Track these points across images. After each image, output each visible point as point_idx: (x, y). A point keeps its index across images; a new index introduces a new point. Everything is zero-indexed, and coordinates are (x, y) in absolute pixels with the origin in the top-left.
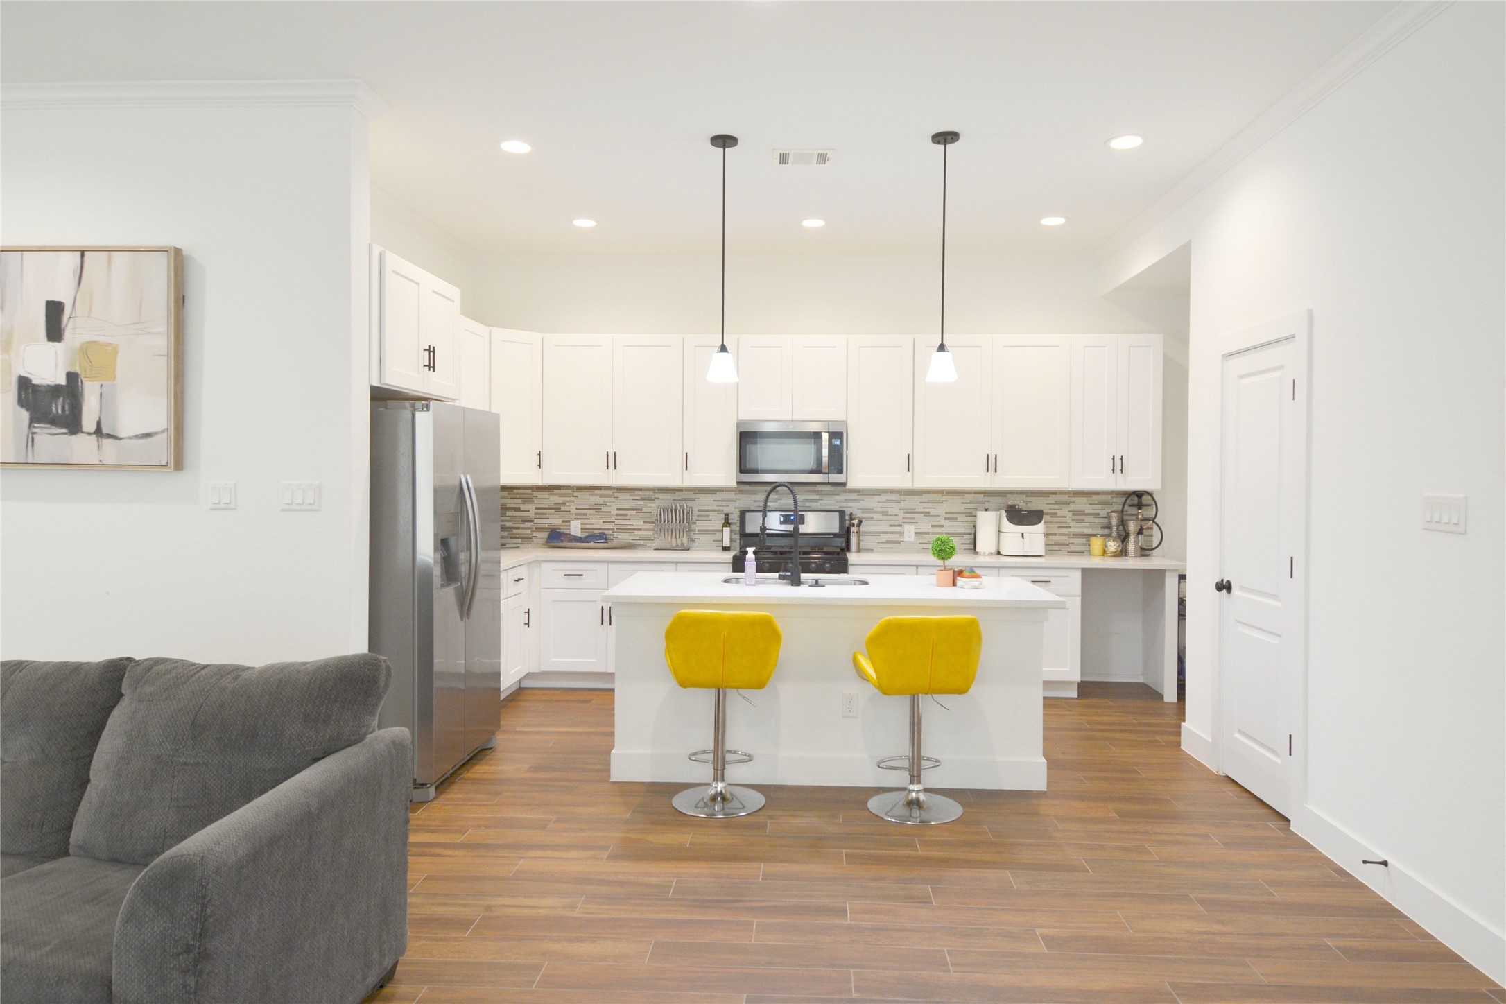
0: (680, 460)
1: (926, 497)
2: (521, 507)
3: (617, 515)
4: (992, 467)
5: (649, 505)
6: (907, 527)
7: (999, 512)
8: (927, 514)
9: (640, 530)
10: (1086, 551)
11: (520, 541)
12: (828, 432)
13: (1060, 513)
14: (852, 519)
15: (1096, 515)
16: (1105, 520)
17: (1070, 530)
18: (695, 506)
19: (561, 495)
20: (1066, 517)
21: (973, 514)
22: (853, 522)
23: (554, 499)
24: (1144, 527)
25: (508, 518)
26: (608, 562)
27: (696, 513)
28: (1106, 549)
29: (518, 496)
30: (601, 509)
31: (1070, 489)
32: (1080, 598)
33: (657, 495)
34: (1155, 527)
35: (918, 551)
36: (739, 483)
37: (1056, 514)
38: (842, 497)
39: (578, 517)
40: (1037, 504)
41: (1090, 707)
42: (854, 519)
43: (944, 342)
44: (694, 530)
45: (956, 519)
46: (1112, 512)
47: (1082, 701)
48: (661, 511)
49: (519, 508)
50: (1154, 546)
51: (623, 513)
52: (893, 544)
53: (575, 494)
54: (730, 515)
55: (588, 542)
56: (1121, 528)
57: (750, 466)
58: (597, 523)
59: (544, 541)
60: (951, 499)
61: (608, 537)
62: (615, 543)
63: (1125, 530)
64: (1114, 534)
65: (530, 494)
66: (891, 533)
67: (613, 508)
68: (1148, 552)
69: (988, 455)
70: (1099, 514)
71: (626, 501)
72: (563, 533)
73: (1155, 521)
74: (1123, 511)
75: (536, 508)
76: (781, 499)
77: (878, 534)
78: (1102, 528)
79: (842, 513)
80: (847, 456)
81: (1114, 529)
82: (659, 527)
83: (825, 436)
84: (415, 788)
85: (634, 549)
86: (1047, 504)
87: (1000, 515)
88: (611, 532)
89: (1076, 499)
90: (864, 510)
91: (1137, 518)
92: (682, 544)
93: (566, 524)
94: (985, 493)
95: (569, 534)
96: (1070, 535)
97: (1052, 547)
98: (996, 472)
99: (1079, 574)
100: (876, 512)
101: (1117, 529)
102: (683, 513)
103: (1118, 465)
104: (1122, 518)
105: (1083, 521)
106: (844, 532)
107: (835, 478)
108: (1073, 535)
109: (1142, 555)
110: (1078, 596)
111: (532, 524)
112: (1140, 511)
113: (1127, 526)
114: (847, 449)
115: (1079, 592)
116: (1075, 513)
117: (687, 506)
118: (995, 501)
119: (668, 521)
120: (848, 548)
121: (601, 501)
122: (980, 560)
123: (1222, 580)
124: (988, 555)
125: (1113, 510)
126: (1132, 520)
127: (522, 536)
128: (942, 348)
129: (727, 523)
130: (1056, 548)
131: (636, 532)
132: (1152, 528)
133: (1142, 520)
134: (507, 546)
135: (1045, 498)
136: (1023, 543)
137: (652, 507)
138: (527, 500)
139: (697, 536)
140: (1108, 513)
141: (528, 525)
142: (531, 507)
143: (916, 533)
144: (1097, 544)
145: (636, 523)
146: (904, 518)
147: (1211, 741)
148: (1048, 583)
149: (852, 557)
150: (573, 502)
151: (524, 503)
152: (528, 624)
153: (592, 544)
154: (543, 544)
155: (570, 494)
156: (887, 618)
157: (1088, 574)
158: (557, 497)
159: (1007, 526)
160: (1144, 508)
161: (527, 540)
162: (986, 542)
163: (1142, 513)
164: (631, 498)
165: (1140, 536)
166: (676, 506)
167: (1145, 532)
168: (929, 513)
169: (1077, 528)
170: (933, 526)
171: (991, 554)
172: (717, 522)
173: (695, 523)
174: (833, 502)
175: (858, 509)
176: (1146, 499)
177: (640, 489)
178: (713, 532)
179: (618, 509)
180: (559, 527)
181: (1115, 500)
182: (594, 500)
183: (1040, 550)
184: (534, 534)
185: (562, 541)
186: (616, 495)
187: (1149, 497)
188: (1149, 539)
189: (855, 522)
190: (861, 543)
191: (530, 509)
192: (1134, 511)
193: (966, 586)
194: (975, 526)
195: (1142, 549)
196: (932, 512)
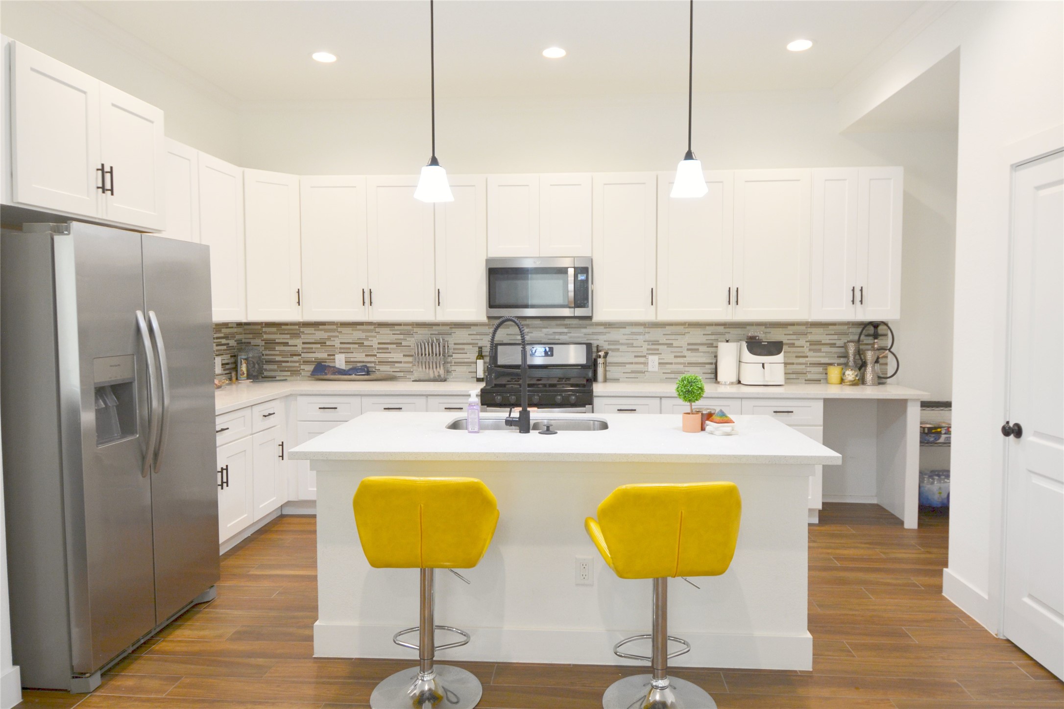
0: (433, 295)
1: (669, 329)
2: (289, 342)
3: (378, 349)
4: (733, 299)
5: (408, 339)
6: (651, 358)
7: (739, 344)
8: (670, 345)
9: (400, 362)
10: (824, 379)
11: (289, 373)
12: (574, 268)
13: (797, 343)
14: (598, 351)
15: (833, 345)
16: (842, 350)
17: (807, 359)
18: (451, 340)
19: (326, 331)
20: (803, 347)
21: (714, 345)
22: (600, 353)
23: (320, 335)
24: (880, 356)
25: (278, 353)
26: (361, 395)
27: (452, 346)
28: (844, 378)
29: (286, 332)
30: (363, 343)
31: (810, 321)
32: (822, 427)
33: (415, 330)
34: (890, 356)
35: (662, 381)
36: (489, 318)
37: (794, 344)
38: (589, 330)
39: (342, 351)
40: (776, 335)
41: (833, 536)
42: (600, 351)
43: (692, 149)
44: (451, 362)
45: (698, 349)
46: (848, 342)
47: (823, 528)
48: (419, 345)
49: (288, 343)
50: (889, 375)
51: (384, 347)
52: (638, 375)
53: (339, 330)
54: (483, 348)
55: (350, 375)
56: (857, 357)
57: (499, 301)
58: (359, 356)
59: (309, 374)
60: (692, 331)
61: (370, 369)
62: (377, 375)
63: (861, 359)
64: (851, 363)
65: (296, 329)
66: (636, 363)
67: (374, 342)
68: (884, 380)
69: (730, 288)
70: (835, 344)
71: (386, 335)
72: (329, 366)
73: (892, 350)
74: (859, 340)
75: (304, 343)
76: (532, 333)
77: (623, 364)
78: (838, 357)
79: (589, 346)
80: (592, 291)
81: (851, 358)
82: (417, 359)
83: (571, 271)
84: (73, 677)
85: (397, 381)
86: (785, 335)
87: (740, 346)
88: (373, 365)
89: (814, 330)
90: (611, 342)
91: (873, 347)
92: (439, 376)
93: (332, 357)
94: (725, 325)
95: (334, 367)
96: (807, 364)
97: (792, 376)
98: (737, 304)
99: (820, 405)
100: (622, 344)
101: (854, 358)
102: (439, 347)
103: (858, 296)
104: (859, 348)
105: (819, 351)
106: (590, 363)
107: (579, 312)
108: (810, 364)
109: (880, 384)
110: (820, 426)
111: (300, 357)
112: (876, 341)
113: (865, 357)
114: (592, 283)
115: (821, 422)
116: (812, 343)
117: (443, 340)
118: (735, 332)
119: (425, 355)
120: (595, 379)
121: (363, 335)
122: (722, 390)
123: (1008, 423)
124: (729, 385)
125: (849, 340)
126: (868, 350)
127: (291, 369)
128: (689, 156)
129: (481, 356)
130: (794, 376)
131: (397, 365)
132: (886, 357)
133: (878, 349)
134: (278, 378)
135: (784, 329)
136: (764, 372)
137: (411, 341)
138: (296, 335)
139: (453, 368)
140: (845, 343)
141: (296, 358)
142: (298, 342)
143: (660, 363)
144: (834, 373)
145: (397, 356)
146: (648, 349)
147: (986, 597)
148: (790, 413)
149: (598, 388)
150: (338, 337)
151: (291, 338)
152: (282, 456)
153: (353, 377)
154: (309, 377)
155: (335, 329)
156: (624, 487)
157: (830, 404)
158: (323, 332)
159: (747, 356)
160: (880, 338)
161: (295, 372)
162: (727, 372)
163: (878, 343)
164: (392, 333)
165: (876, 364)
166: (433, 341)
167: (881, 361)
168: (672, 344)
169: (813, 357)
170: (675, 357)
171: (732, 383)
172: (472, 355)
173: (452, 356)
174: (580, 334)
175: (605, 341)
176: (882, 329)
177: (399, 325)
178: (469, 364)
179: (379, 343)
180: (324, 360)
181: (851, 330)
182: (357, 335)
183: (781, 380)
184: (302, 367)
185: (326, 374)
186: (377, 330)
187: (885, 327)
188: (883, 367)
189: (602, 354)
190: (608, 373)
191: (298, 344)
192: (870, 340)
193: (717, 433)
194: (716, 357)
195: (879, 377)
196: (675, 344)
